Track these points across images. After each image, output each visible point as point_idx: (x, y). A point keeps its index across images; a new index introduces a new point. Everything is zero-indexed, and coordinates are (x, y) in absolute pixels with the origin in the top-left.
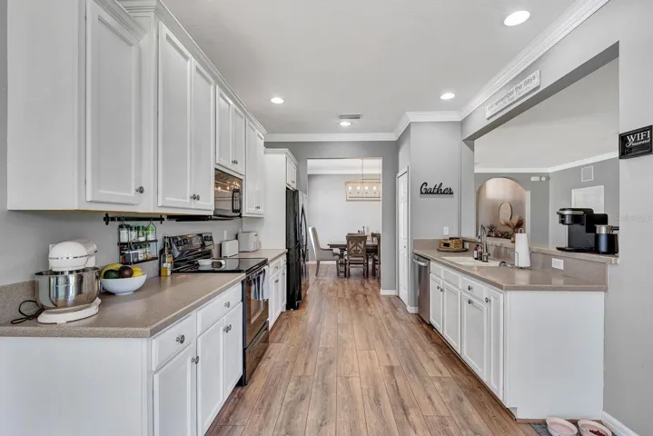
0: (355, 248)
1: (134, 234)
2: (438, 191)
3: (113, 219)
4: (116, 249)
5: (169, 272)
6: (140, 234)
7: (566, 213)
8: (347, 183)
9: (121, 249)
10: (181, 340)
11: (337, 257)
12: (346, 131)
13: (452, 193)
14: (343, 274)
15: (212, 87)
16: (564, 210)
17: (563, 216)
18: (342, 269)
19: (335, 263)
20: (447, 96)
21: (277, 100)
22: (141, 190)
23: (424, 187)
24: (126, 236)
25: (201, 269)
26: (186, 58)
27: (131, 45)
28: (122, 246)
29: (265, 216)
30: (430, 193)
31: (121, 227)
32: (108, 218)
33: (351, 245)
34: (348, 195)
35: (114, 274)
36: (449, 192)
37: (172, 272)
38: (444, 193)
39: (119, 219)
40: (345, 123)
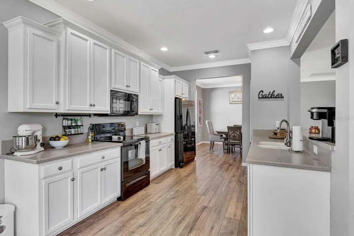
0: (233, 135)
1: (69, 122)
2: (272, 96)
3: (59, 116)
4: (62, 128)
5: (90, 141)
6: (73, 122)
7: (314, 110)
8: (231, 92)
9: (64, 129)
10: (60, 169)
11: (223, 140)
12: (213, 61)
13: (283, 97)
14: (226, 151)
15: (108, 51)
16: (312, 108)
17: (312, 114)
18: (226, 147)
19: (222, 143)
20: (268, 30)
21: (164, 49)
22: (57, 103)
23: (261, 93)
24: (66, 123)
25: (113, 140)
26: (87, 40)
27: (53, 41)
28: (64, 128)
29: (164, 114)
30: (266, 98)
31: (64, 119)
32: (57, 115)
33: (230, 133)
34: (231, 100)
35: (53, 139)
36: (280, 96)
37: (92, 141)
38: (276, 97)
39: (62, 115)
40: (212, 56)
